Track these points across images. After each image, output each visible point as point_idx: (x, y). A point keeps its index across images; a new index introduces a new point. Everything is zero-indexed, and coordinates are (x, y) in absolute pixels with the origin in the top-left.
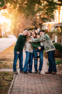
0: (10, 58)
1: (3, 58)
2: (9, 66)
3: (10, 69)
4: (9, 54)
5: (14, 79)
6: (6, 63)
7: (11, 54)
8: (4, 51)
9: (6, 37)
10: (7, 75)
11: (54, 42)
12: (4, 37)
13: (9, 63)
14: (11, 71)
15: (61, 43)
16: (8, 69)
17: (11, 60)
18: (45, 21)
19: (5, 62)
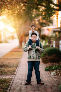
0: (8, 64)
1: (1, 64)
2: (7, 72)
3: (7, 76)
4: (8, 60)
5: (10, 87)
6: (4, 70)
7: (10, 60)
8: (3, 56)
9: (6, 42)
10: (4, 82)
11: (52, 46)
12: (4, 42)
13: (7, 69)
14: (8, 78)
15: (59, 48)
16: (5, 76)
17: (9, 66)
18: (44, 25)
19: (3, 68)
